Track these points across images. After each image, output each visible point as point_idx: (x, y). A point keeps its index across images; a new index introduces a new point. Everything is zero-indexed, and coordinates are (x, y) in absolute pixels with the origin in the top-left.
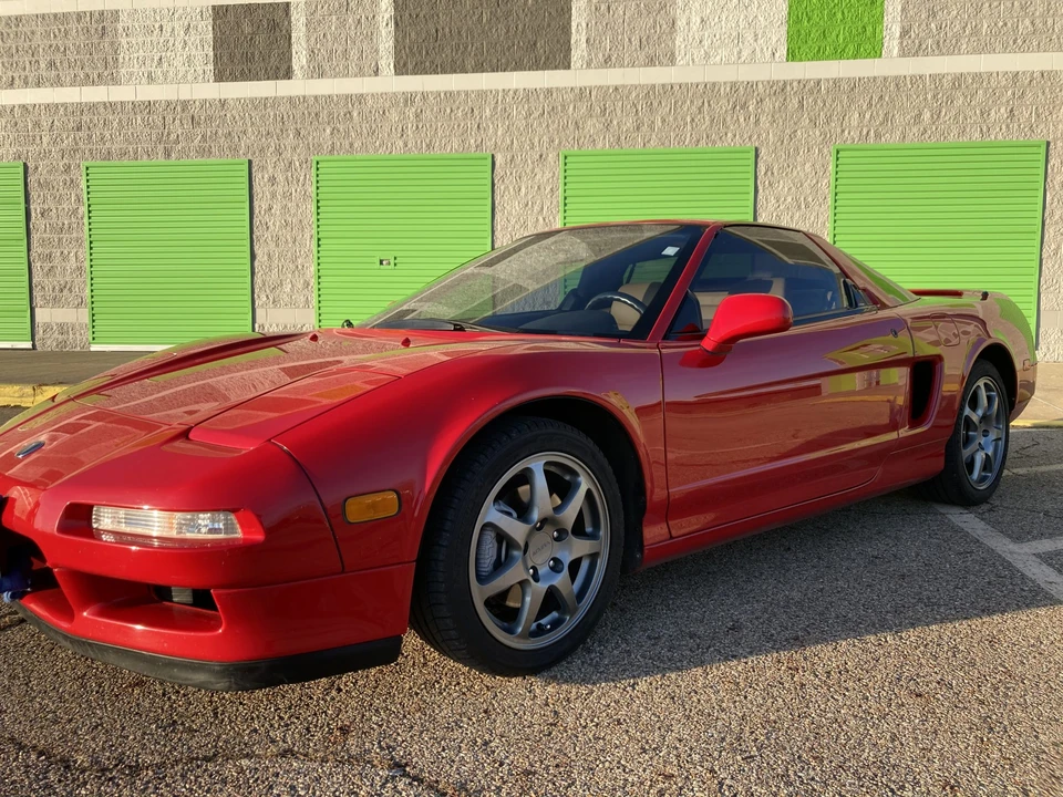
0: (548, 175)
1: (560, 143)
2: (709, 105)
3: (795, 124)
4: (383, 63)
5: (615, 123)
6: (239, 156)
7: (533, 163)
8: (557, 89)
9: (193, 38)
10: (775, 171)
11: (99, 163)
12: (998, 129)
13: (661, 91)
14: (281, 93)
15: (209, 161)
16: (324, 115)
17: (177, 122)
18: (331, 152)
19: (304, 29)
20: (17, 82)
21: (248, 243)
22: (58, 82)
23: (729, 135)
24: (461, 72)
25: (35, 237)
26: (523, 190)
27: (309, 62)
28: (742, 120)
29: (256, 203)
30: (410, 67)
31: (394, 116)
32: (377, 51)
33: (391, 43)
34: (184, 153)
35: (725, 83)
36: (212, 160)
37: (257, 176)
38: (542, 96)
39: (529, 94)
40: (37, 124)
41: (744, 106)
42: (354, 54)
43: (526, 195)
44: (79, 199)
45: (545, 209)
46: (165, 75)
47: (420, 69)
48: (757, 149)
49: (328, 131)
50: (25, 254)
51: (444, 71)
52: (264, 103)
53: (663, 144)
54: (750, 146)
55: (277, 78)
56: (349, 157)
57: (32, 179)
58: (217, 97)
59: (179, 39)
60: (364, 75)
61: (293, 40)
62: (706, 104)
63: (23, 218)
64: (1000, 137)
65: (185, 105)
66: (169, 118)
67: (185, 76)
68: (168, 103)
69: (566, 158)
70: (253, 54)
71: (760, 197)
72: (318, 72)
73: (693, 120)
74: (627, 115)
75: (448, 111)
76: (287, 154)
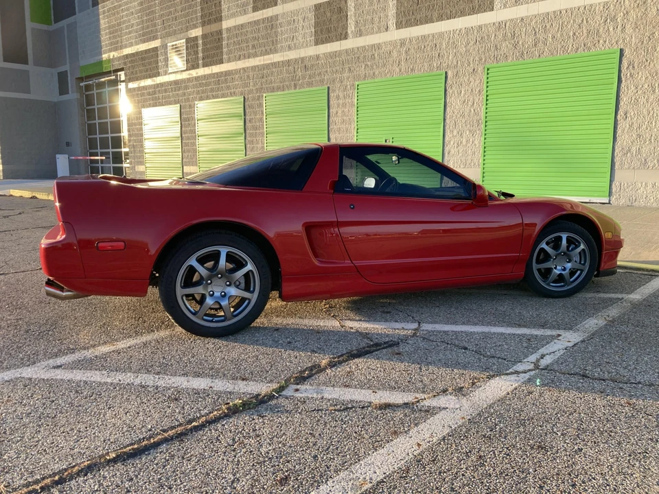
0: (478, 82)
1: (485, 61)
2: (587, 22)
3: (654, 27)
4: (390, 23)
5: (521, 43)
6: (324, 85)
7: (469, 75)
8: (485, 25)
9: (306, 24)
10: (636, 65)
11: (270, 94)
13: (553, 17)
14: (344, 48)
15: (311, 89)
16: (361, 58)
17: (299, 70)
18: (364, 79)
19: (353, 10)
20: (242, 57)
21: (326, 132)
22: (255, 55)
23: (601, 41)
24: (431, 22)
25: (248, 132)
26: (463, 92)
27: (355, 28)
28: (611, 29)
29: (331, 111)
30: (404, 23)
31: (395, 54)
32: (387, 16)
33: (395, 11)
34: (302, 86)
35: (599, 4)
36: (314, 88)
37: (331, 95)
38: (476, 31)
39: (468, 31)
40: (248, 76)
41: (614, 19)
42: (376, 19)
43: (464, 95)
44: (263, 113)
45: (475, 103)
46: (295, 44)
47: (409, 24)
48: (622, 51)
49: (363, 67)
50: (243, 141)
51: (421, 24)
52: (334, 55)
53: (552, 54)
54: (616, 49)
55: (341, 40)
56: (373, 81)
57: (246, 104)
58: (315, 54)
59: (300, 25)
60: (381, 32)
61: (349, 17)
62: (585, 22)
63: (242, 124)
65: (303, 59)
66: (296, 67)
67: (302, 45)
68: (296, 60)
69: (488, 69)
70: (331, 28)
71: (623, 85)
72: (360, 33)
73: (574, 34)
74: (529, 37)
75: (423, 47)
76: (345, 83)
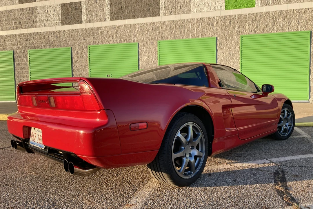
0: (154, 48)
1: (157, 38)
2: (202, 25)
3: (228, 29)
4: (107, 17)
5: (173, 32)
6: (68, 46)
7: (150, 45)
8: (156, 22)
9: (56, 13)
10: (222, 44)
11: (32, 50)
12: (294, 28)
13: (187, 21)
14: (79, 28)
15: (60, 48)
16: (91, 34)
17: (52, 37)
18: (93, 44)
19: (85, 9)
20: (11, 28)
21: (71, 71)
22: (21, 28)
23: (208, 33)
24: (129, 19)
25: (16, 71)
26: (147, 53)
27: (87, 18)
28: (212, 29)
29: (73, 60)
30: (114, 18)
31: (110, 33)
32: (105, 14)
33: (109, 12)
34: (54, 46)
35: (206, 18)
36: (62, 48)
37: (73, 52)
38: (152, 25)
39: (148, 24)
40: (16, 40)
41: (212, 25)
42: (99, 15)
43: (148, 54)
44: (27, 60)
45: (154, 58)
46: (49, 24)
47: (117, 19)
48: (217, 38)
49: (92, 38)
50: (13, 76)
51: (124, 19)
52: (74, 31)
53: (188, 37)
54: (214, 37)
55: (78, 23)
56: (98, 45)
57: (15, 55)
58: (62, 30)
59: (52, 14)
60: (101, 21)
61: (82, 12)
62: (201, 25)
63: (13, 66)
64: (295, 30)
65: (54, 32)
66: (50, 36)
67: (54, 24)
68: (50, 32)
69: (159, 43)
70: (72, 17)
71: (218, 52)
72: (89, 21)
73: (197, 30)
74: (177, 29)
75: (125, 30)
76: (81, 45)
